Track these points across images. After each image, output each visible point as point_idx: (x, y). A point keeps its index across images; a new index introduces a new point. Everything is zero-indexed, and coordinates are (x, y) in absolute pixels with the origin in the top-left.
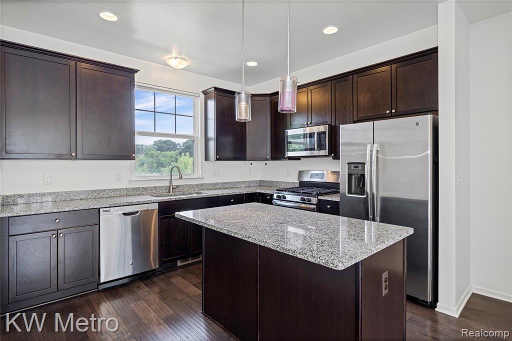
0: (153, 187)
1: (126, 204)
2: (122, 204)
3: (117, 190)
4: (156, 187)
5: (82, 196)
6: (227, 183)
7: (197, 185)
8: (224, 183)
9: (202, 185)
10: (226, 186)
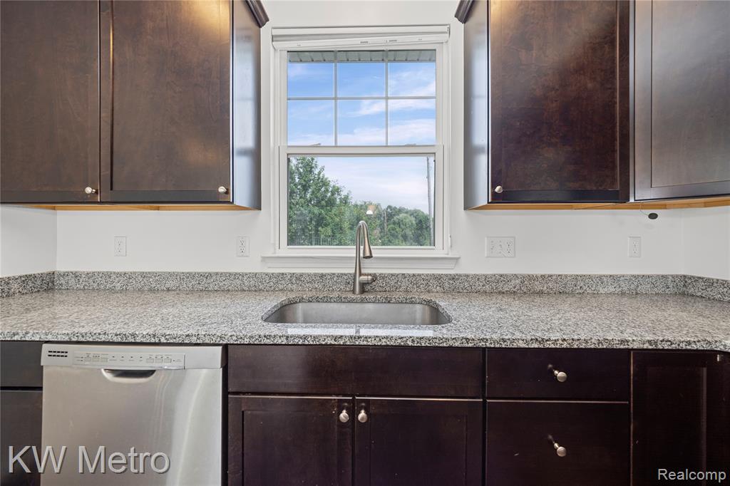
0: (315, 275)
1: (115, 339)
2: (103, 338)
3: (236, 276)
4: (322, 276)
5: (170, 284)
6: (543, 276)
7: (438, 278)
8: (531, 278)
9: (453, 278)
10: (538, 287)
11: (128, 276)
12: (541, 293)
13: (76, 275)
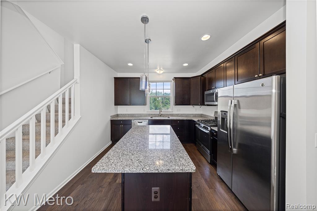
7: (170, 114)
8: (182, 114)
9: (172, 114)
10: (183, 115)
11: (129, 114)
12: (183, 116)
13: (121, 114)
